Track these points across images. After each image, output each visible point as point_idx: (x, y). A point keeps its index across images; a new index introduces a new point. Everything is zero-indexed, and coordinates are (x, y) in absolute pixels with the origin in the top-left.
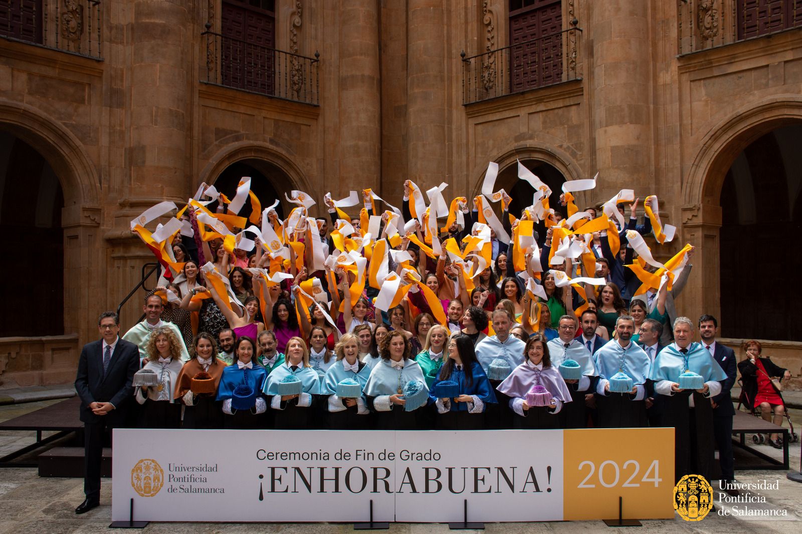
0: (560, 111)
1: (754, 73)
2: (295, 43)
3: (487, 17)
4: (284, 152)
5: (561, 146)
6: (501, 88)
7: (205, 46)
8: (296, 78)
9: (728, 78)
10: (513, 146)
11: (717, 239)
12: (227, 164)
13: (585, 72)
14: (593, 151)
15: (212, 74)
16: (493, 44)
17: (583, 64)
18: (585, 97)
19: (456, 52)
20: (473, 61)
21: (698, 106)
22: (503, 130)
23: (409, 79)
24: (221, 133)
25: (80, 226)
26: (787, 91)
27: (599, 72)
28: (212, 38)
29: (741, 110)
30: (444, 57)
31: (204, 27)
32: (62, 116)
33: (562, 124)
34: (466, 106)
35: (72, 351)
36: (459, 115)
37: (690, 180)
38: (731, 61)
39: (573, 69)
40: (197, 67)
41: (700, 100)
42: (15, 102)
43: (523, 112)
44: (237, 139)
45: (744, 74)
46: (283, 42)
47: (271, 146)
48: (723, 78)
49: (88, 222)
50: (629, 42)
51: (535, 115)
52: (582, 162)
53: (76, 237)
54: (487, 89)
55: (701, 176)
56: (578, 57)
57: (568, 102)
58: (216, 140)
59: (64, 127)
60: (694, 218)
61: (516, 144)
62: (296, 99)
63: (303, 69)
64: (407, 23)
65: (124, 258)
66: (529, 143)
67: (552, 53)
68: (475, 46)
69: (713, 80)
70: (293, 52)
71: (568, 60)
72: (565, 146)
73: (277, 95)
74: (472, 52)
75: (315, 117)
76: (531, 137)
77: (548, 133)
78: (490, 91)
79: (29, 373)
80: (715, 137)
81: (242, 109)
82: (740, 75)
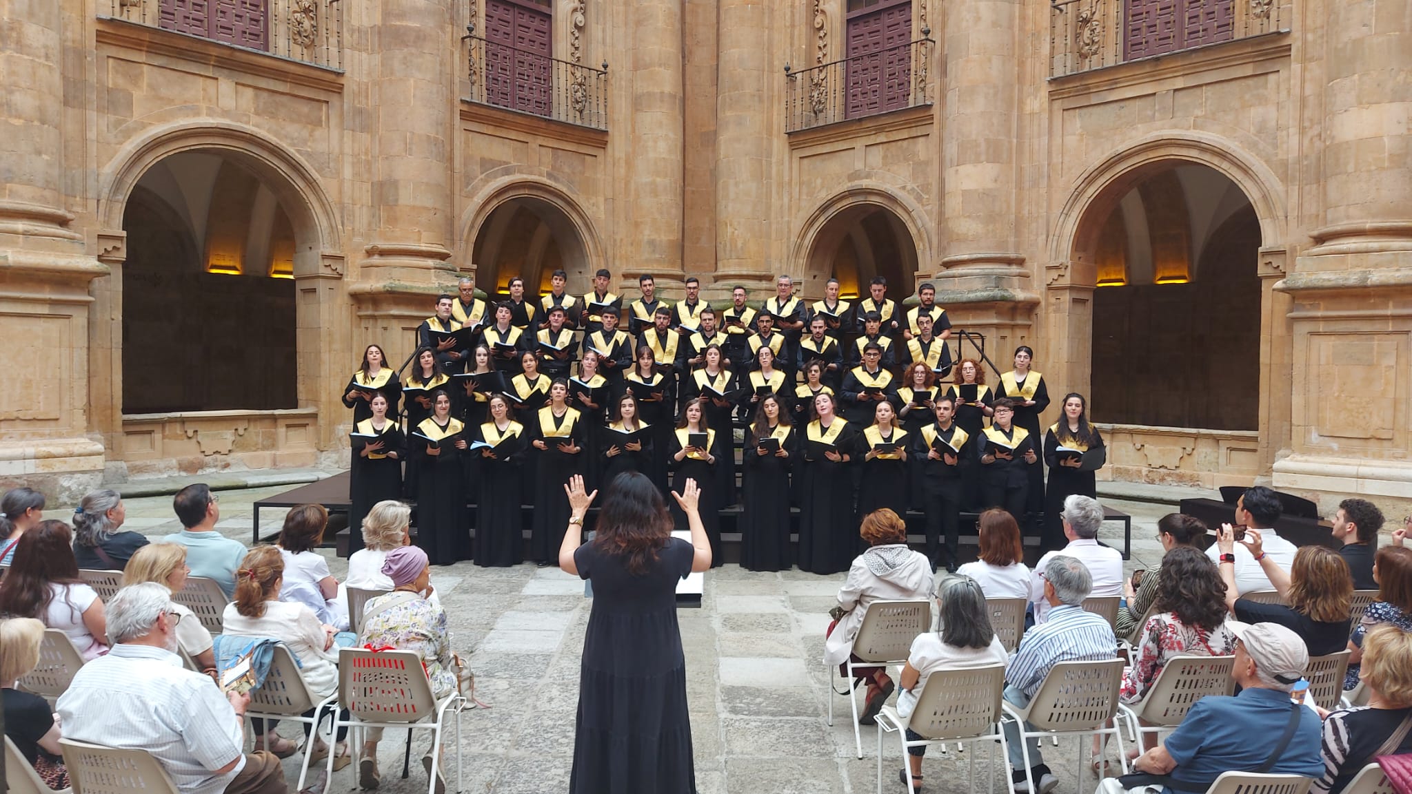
0: (905, 143)
1: (1138, 102)
2: (577, 49)
3: (819, 19)
4: (564, 190)
5: (904, 188)
6: (833, 113)
7: (466, 53)
8: (579, 94)
9: (1109, 107)
10: (846, 186)
11: (1090, 304)
12: (495, 203)
13: (937, 95)
14: (942, 195)
15: (475, 89)
16: (825, 55)
17: (934, 83)
18: (936, 126)
19: (779, 65)
20: (799, 76)
21: (1071, 141)
22: (834, 166)
23: (720, 98)
24: (486, 164)
25: (319, 277)
26: (1175, 127)
27: (952, 97)
28: (474, 42)
29: (1121, 148)
30: (763, 71)
31: (465, 29)
32: (296, 141)
33: (906, 160)
34: (789, 134)
35: (310, 428)
36: (780, 144)
37: (1057, 233)
38: (1113, 85)
39: (923, 89)
40: (457, 80)
41: (1074, 134)
42: (239, 124)
43: (859, 144)
44: (507, 172)
45: (1127, 103)
46: (562, 48)
47: (548, 182)
48: (1102, 106)
49: (328, 272)
50: (990, 60)
51: (874, 147)
52: (929, 207)
53: (314, 291)
54: (815, 113)
55: (1070, 226)
56: (928, 75)
57: (914, 132)
58: (482, 173)
59: (297, 155)
60: (1060, 279)
61: (849, 184)
62: (579, 123)
63: (587, 84)
64: (718, 23)
65: (374, 317)
66: (865, 183)
67: (897, 68)
68: (803, 57)
69: (1090, 109)
70: (574, 61)
71: (916, 79)
72: (909, 187)
73: (554, 117)
74: (798, 65)
75: (603, 145)
76: (868, 176)
77: (889, 170)
78: (820, 115)
79: (260, 453)
80: (1090, 180)
81: (513, 135)
82: (1122, 104)
